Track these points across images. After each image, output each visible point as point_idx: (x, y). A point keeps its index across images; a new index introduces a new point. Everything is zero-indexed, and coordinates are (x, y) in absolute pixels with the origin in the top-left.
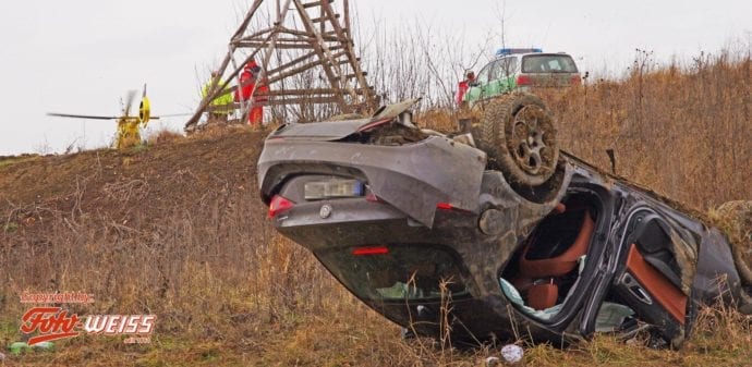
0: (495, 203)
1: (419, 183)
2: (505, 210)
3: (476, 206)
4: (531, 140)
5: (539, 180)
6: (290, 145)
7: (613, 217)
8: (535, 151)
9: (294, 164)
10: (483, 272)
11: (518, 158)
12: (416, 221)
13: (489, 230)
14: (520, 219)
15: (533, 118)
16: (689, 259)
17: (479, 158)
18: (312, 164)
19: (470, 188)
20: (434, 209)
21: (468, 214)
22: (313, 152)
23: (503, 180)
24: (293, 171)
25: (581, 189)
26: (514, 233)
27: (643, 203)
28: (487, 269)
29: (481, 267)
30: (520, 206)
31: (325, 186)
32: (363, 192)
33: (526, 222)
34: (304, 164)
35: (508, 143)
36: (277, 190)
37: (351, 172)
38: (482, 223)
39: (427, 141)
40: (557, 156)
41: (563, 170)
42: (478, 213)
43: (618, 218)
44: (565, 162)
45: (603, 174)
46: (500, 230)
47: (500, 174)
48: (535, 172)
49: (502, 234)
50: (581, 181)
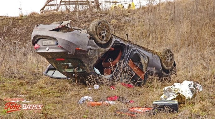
0: (92, 48)
1: (71, 43)
2: (95, 50)
3: (86, 49)
4: (103, 32)
5: (105, 42)
6: (39, 31)
7: (127, 52)
8: (104, 34)
9: (40, 36)
10: (89, 66)
11: (99, 36)
12: (70, 53)
13: (90, 55)
14: (99, 52)
15: (104, 26)
16: (145, 63)
17: (88, 36)
18: (44, 36)
19: (85, 44)
20: (75, 50)
21: (84, 51)
22: (45, 33)
23: (94, 42)
24: (40, 38)
25: (118, 44)
26: (97, 56)
27: (135, 48)
28: (90, 65)
29: (88, 64)
30: (99, 49)
31: (48, 42)
32: (57, 44)
33: (101, 53)
34: (42, 36)
35: (96, 32)
36: (36, 42)
37: (54, 39)
38: (88, 53)
39: (73, 32)
40: (110, 36)
41: (112, 39)
42: (87, 50)
43: (128, 52)
44: (112, 37)
45: (124, 40)
46: (93, 55)
47: (93, 41)
48: (104, 40)
49: (94, 56)
50: (118, 42)
